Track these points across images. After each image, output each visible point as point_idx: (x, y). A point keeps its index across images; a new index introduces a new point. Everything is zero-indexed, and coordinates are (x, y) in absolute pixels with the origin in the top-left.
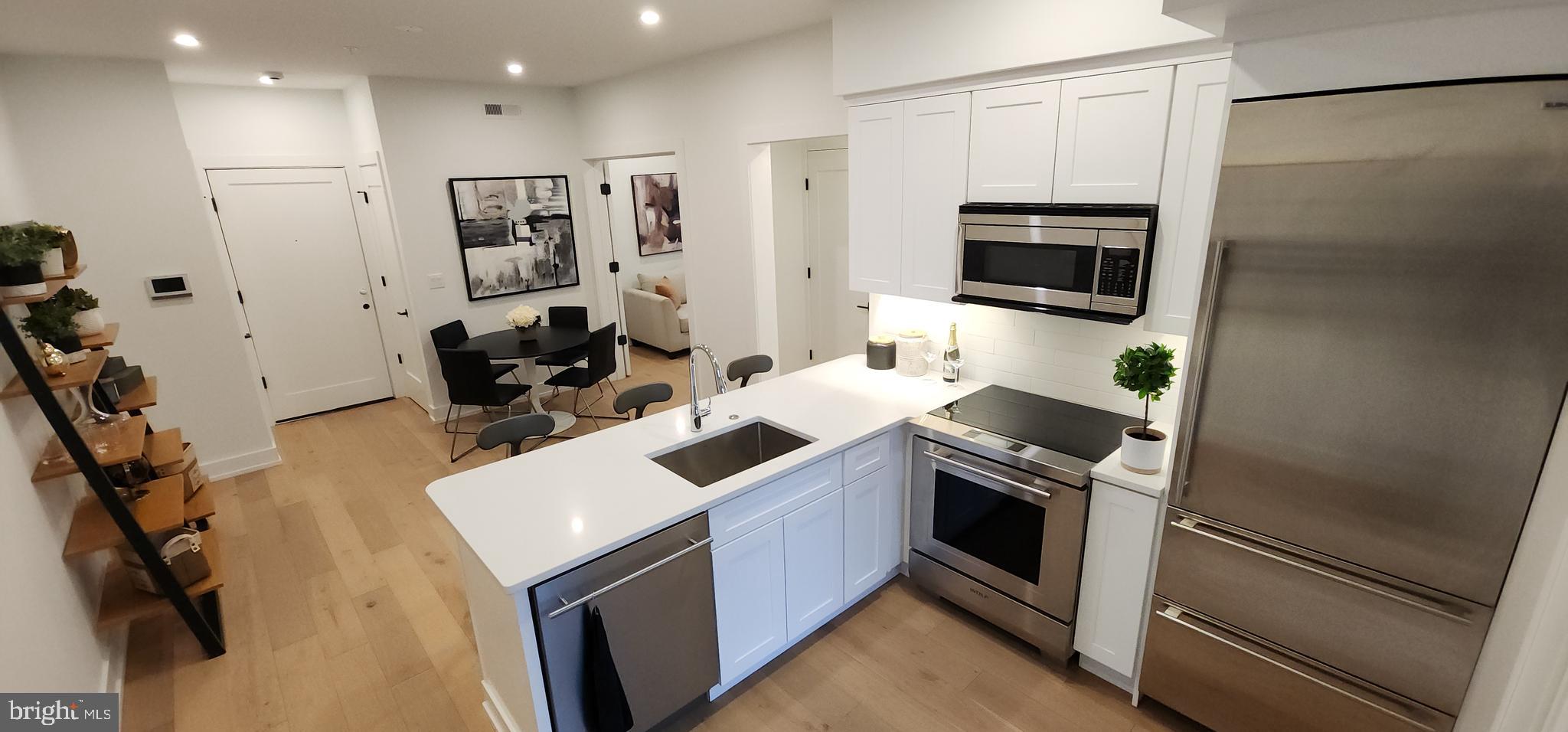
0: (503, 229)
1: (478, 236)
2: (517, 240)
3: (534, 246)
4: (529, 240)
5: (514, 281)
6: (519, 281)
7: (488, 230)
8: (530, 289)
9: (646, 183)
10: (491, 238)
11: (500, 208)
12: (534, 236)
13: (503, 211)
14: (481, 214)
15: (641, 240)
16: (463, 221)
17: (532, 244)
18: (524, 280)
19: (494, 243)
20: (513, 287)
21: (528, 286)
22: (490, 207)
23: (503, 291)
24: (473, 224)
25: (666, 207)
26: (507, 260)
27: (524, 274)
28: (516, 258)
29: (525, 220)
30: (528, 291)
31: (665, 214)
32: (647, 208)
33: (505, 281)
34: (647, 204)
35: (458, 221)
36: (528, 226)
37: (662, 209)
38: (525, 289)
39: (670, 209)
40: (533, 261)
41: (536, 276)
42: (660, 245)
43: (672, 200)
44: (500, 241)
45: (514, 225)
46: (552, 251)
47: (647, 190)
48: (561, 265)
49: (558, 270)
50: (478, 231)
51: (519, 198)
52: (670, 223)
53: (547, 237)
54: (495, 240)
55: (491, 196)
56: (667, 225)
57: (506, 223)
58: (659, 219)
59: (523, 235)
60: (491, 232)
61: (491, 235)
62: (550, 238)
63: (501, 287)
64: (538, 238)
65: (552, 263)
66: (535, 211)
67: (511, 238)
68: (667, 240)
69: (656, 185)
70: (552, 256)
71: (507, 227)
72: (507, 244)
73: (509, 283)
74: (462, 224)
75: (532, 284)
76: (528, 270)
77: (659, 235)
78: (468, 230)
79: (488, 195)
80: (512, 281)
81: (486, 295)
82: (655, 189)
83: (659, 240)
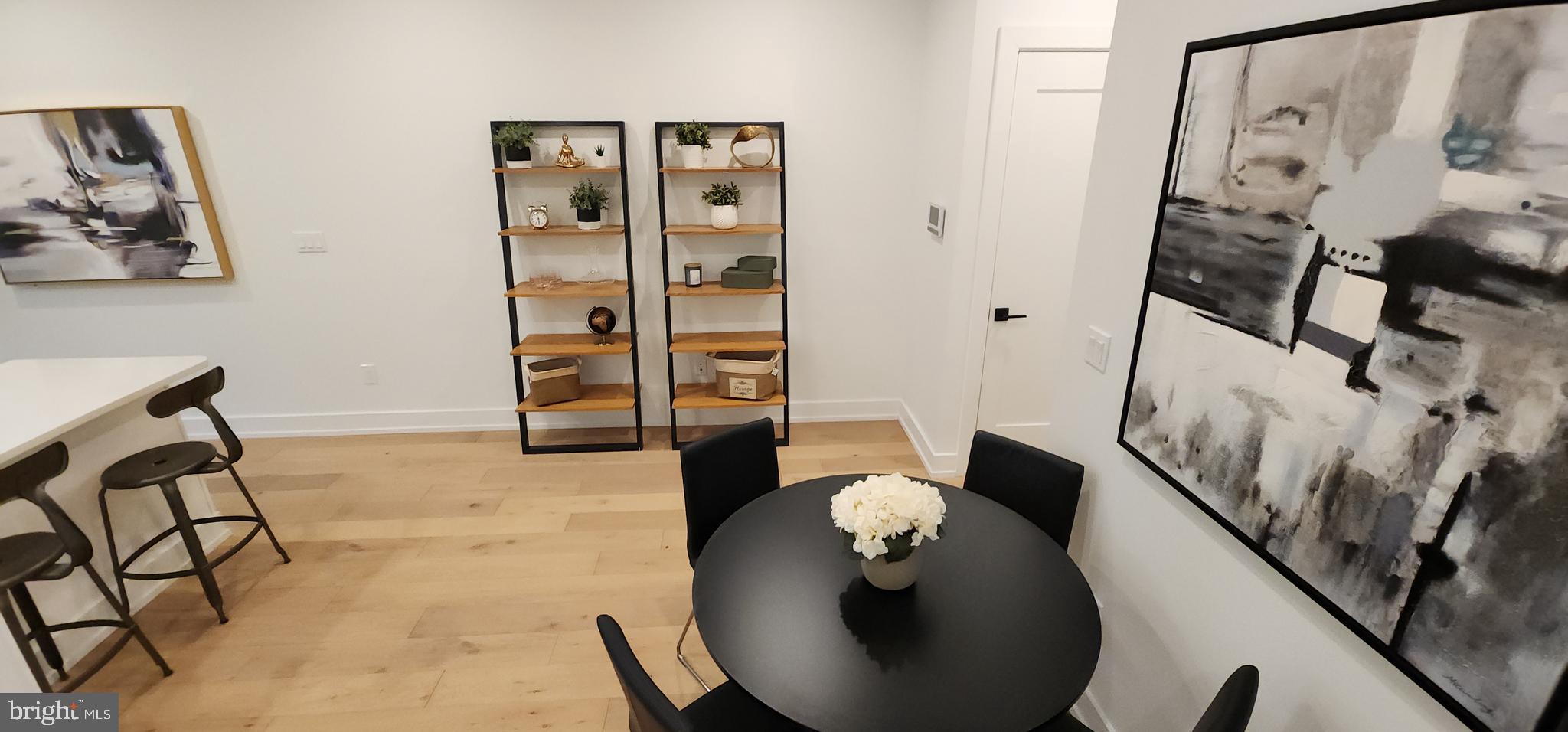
0: (1271, 266)
1: (1190, 264)
2: (1302, 329)
3: (1363, 396)
4: (1359, 357)
5: (1231, 477)
6: (1247, 492)
7: (1219, 251)
8: (1272, 548)
10: (1222, 284)
11: (1294, 169)
12: (1388, 346)
13: (1303, 185)
14: (1226, 187)
16: (1173, 200)
17: (1357, 379)
18: (1264, 499)
19: (1223, 304)
20: (1219, 490)
21: (1266, 534)
22: (1261, 161)
23: (1187, 478)
24: (1194, 219)
26: (1239, 392)
27: (1270, 476)
28: (1270, 401)
29: (1377, 255)
30: (1258, 547)
33: (1208, 454)
35: (1166, 198)
36: (1380, 289)
38: (1252, 534)
40: (1329, 458)
41: (1312, 525)
44: (1244, 312)
45: (1320, 259)
46: (1451, 472)
48: (1471, 582)
49: (1436, 591)
50: (1196, 247)
51: (1399, 130)
53: (1462, 387)
54: (1230, 297)
55: (1281, 111)
57: (1290, 241)
59: (1339, 324)
60: (1230, 264)
61: (1227, 274)
62: (1476, 404)
63: (1189, 461)
64: (1407, 364)
65: (1424, 531)
66: (1465, 215)
67: (1283, 314)
70: (1437, 501)
71: (1286, 259)
72: (1258, 329)
73: (1215, 469)
74: (1170, 209)
75: (1284, 539)
76: (1292, 474)
78: (1176, 234)
79: (1270, 108)
80: (1223, 472)
81: (1153, 454)
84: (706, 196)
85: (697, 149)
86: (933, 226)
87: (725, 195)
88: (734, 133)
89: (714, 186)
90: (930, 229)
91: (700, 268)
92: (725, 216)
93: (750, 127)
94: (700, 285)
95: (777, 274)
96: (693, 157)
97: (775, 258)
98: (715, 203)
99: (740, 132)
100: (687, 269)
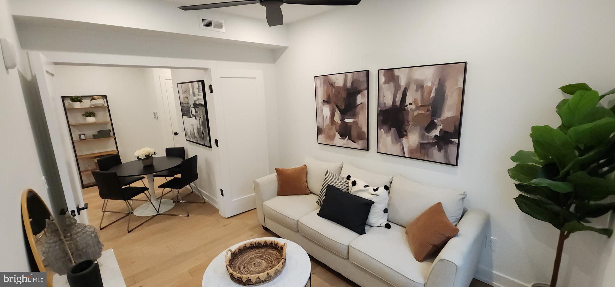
9: (324, 83)
11: (187, 98)
14: (184, 101)
15: (320, 131)
19: (187, 115)
23: (191, 140)
24: (183, 105)
25: (339, 104)
30: (197, 143)
31: (338, 112)
32: (324, 105)
34: (323, 101)
35: (180, 103)
36: (194, 109)
37: (335, 107)
39: (343, 107)
42: (332, 138)
43: (345, 99)
47: (324, 89)
50: (184, 109)
52: (342, 120)
56: (339, 122)
58: (333, 115)
61: (186, 111)
63: (191, 137)
68: (338, 136)
69: (332, 85)
77: (331, 129)
82: (331, 88)
83: (332, 134)
84: (83, 115)
85: (79, 103)
86: (155, 117)
87: (89, 113)
88: (91, 98)
89: (86, 112)
90: (155, 118)
91: (84, 135)
92: (91, 119)
93: (95, 97)
94: (85, 139)
95: (112, 134)
96: (77, 105)
97: (110, 130)
98: (87, 116)
99: (93, 98)
100: (80, 135)
